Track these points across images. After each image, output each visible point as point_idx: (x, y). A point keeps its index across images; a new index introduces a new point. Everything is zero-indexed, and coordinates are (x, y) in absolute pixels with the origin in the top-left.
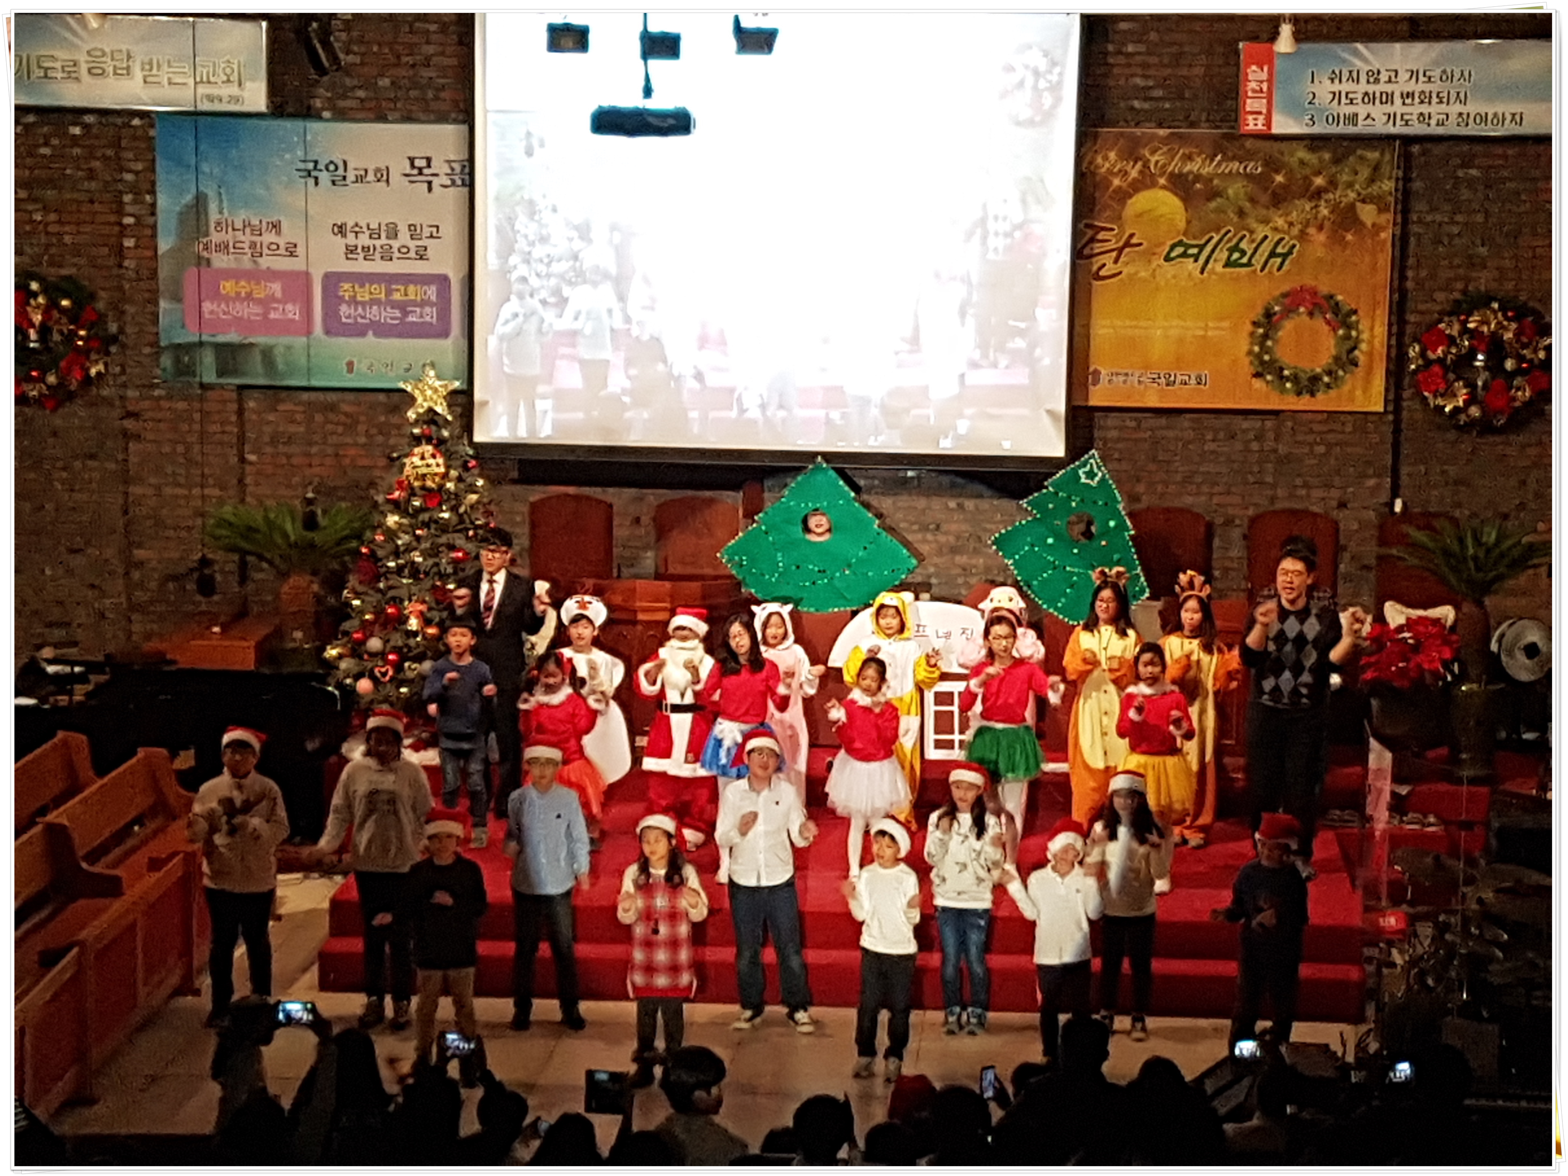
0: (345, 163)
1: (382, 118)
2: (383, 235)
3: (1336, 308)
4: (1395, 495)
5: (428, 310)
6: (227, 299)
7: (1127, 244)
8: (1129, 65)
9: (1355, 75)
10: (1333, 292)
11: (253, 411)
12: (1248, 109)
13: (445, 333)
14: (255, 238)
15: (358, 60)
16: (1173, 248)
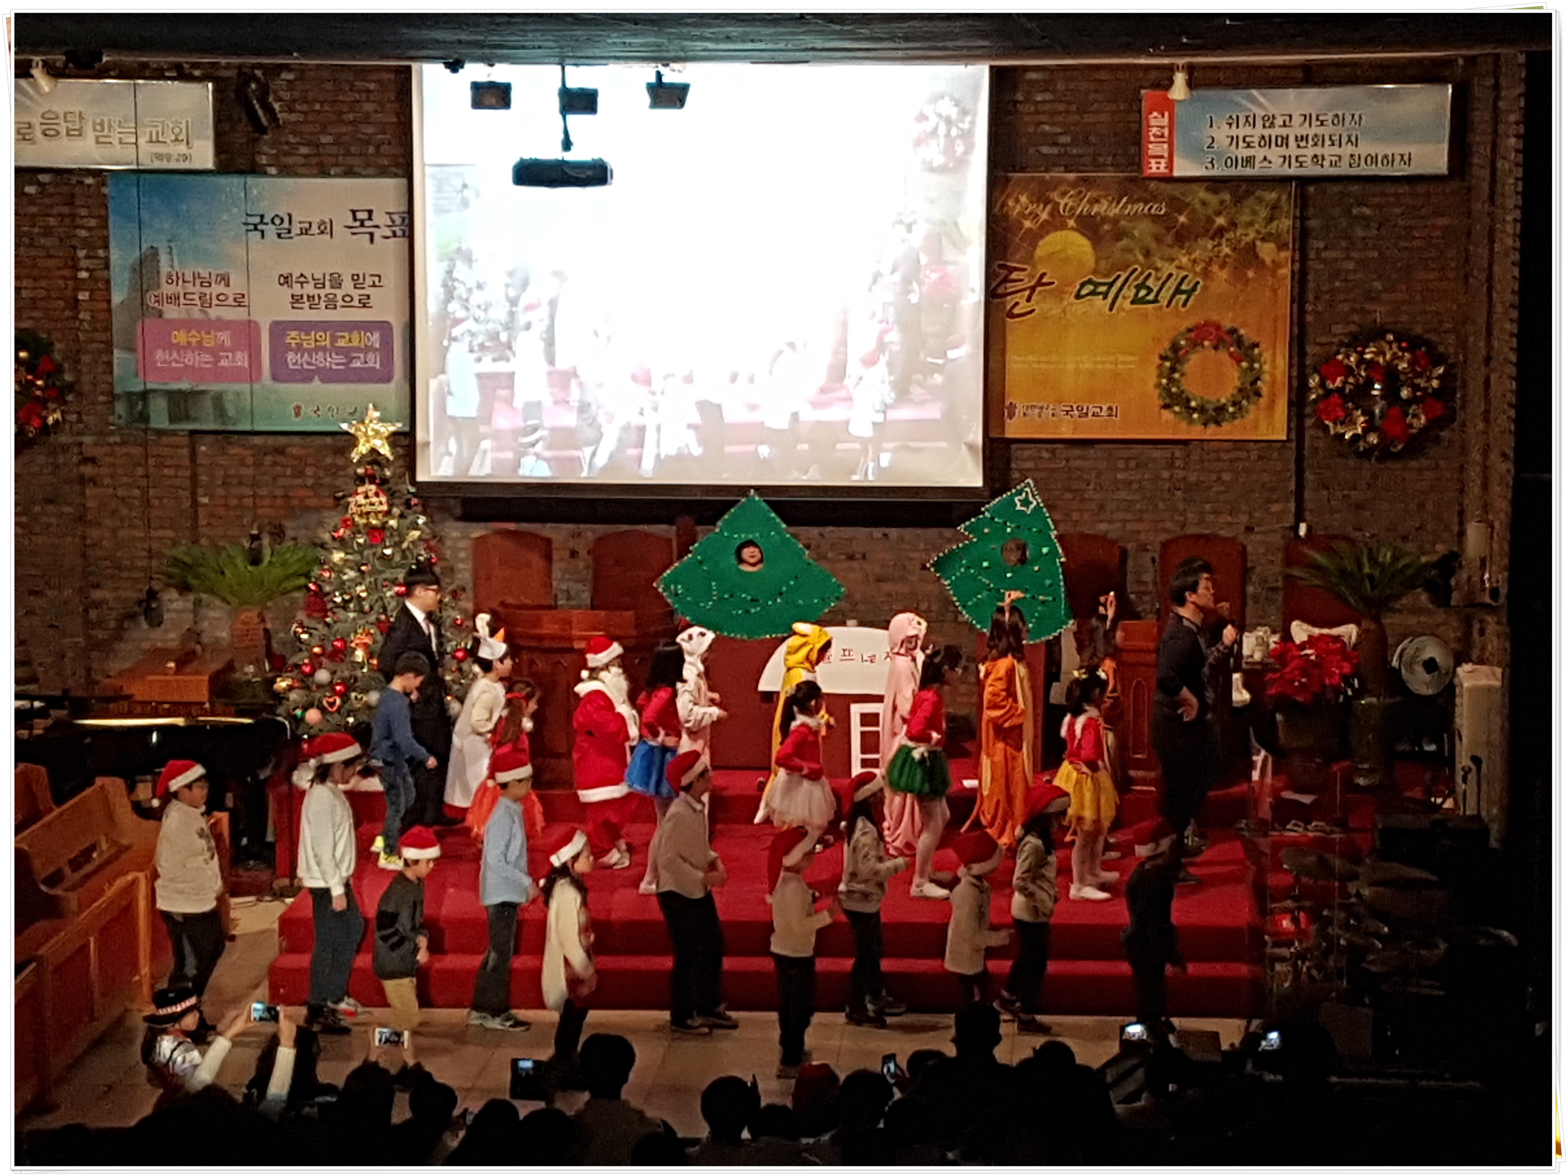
0: (290, 216)
1: (324, 173)
2: (327, 283)
3: (1239, 342)
4: (1299, 517)
5: (371, 356)
6: (178, 347)
7: (1039, 283)
8: (1037, 112)
9: (1251, 120)
10: (1236, 326)
11: (205, 454)
12: (1150, 153)
13: (388, 379)
14: (204, 290)
15: (301, 118)
16: (1082, 285)
